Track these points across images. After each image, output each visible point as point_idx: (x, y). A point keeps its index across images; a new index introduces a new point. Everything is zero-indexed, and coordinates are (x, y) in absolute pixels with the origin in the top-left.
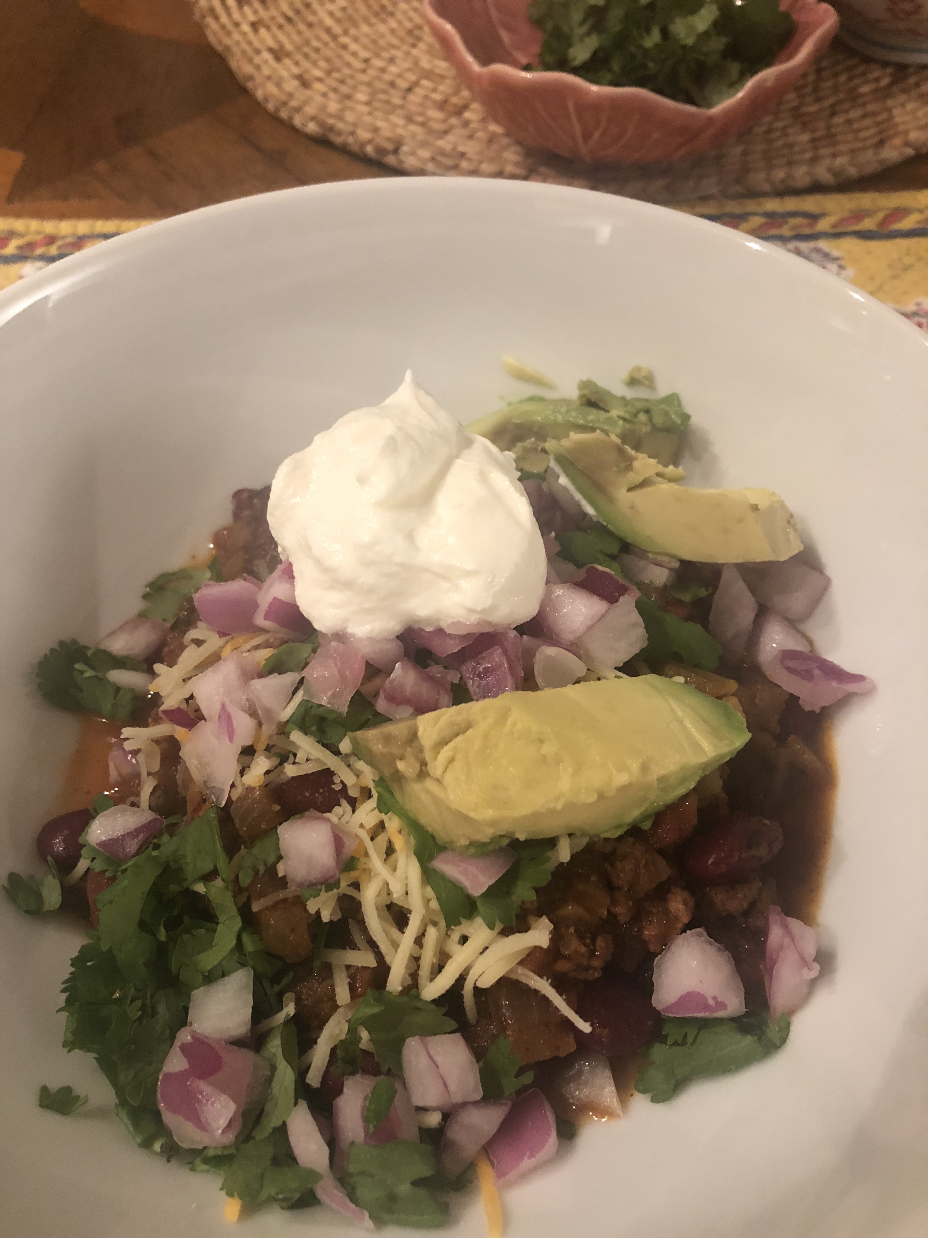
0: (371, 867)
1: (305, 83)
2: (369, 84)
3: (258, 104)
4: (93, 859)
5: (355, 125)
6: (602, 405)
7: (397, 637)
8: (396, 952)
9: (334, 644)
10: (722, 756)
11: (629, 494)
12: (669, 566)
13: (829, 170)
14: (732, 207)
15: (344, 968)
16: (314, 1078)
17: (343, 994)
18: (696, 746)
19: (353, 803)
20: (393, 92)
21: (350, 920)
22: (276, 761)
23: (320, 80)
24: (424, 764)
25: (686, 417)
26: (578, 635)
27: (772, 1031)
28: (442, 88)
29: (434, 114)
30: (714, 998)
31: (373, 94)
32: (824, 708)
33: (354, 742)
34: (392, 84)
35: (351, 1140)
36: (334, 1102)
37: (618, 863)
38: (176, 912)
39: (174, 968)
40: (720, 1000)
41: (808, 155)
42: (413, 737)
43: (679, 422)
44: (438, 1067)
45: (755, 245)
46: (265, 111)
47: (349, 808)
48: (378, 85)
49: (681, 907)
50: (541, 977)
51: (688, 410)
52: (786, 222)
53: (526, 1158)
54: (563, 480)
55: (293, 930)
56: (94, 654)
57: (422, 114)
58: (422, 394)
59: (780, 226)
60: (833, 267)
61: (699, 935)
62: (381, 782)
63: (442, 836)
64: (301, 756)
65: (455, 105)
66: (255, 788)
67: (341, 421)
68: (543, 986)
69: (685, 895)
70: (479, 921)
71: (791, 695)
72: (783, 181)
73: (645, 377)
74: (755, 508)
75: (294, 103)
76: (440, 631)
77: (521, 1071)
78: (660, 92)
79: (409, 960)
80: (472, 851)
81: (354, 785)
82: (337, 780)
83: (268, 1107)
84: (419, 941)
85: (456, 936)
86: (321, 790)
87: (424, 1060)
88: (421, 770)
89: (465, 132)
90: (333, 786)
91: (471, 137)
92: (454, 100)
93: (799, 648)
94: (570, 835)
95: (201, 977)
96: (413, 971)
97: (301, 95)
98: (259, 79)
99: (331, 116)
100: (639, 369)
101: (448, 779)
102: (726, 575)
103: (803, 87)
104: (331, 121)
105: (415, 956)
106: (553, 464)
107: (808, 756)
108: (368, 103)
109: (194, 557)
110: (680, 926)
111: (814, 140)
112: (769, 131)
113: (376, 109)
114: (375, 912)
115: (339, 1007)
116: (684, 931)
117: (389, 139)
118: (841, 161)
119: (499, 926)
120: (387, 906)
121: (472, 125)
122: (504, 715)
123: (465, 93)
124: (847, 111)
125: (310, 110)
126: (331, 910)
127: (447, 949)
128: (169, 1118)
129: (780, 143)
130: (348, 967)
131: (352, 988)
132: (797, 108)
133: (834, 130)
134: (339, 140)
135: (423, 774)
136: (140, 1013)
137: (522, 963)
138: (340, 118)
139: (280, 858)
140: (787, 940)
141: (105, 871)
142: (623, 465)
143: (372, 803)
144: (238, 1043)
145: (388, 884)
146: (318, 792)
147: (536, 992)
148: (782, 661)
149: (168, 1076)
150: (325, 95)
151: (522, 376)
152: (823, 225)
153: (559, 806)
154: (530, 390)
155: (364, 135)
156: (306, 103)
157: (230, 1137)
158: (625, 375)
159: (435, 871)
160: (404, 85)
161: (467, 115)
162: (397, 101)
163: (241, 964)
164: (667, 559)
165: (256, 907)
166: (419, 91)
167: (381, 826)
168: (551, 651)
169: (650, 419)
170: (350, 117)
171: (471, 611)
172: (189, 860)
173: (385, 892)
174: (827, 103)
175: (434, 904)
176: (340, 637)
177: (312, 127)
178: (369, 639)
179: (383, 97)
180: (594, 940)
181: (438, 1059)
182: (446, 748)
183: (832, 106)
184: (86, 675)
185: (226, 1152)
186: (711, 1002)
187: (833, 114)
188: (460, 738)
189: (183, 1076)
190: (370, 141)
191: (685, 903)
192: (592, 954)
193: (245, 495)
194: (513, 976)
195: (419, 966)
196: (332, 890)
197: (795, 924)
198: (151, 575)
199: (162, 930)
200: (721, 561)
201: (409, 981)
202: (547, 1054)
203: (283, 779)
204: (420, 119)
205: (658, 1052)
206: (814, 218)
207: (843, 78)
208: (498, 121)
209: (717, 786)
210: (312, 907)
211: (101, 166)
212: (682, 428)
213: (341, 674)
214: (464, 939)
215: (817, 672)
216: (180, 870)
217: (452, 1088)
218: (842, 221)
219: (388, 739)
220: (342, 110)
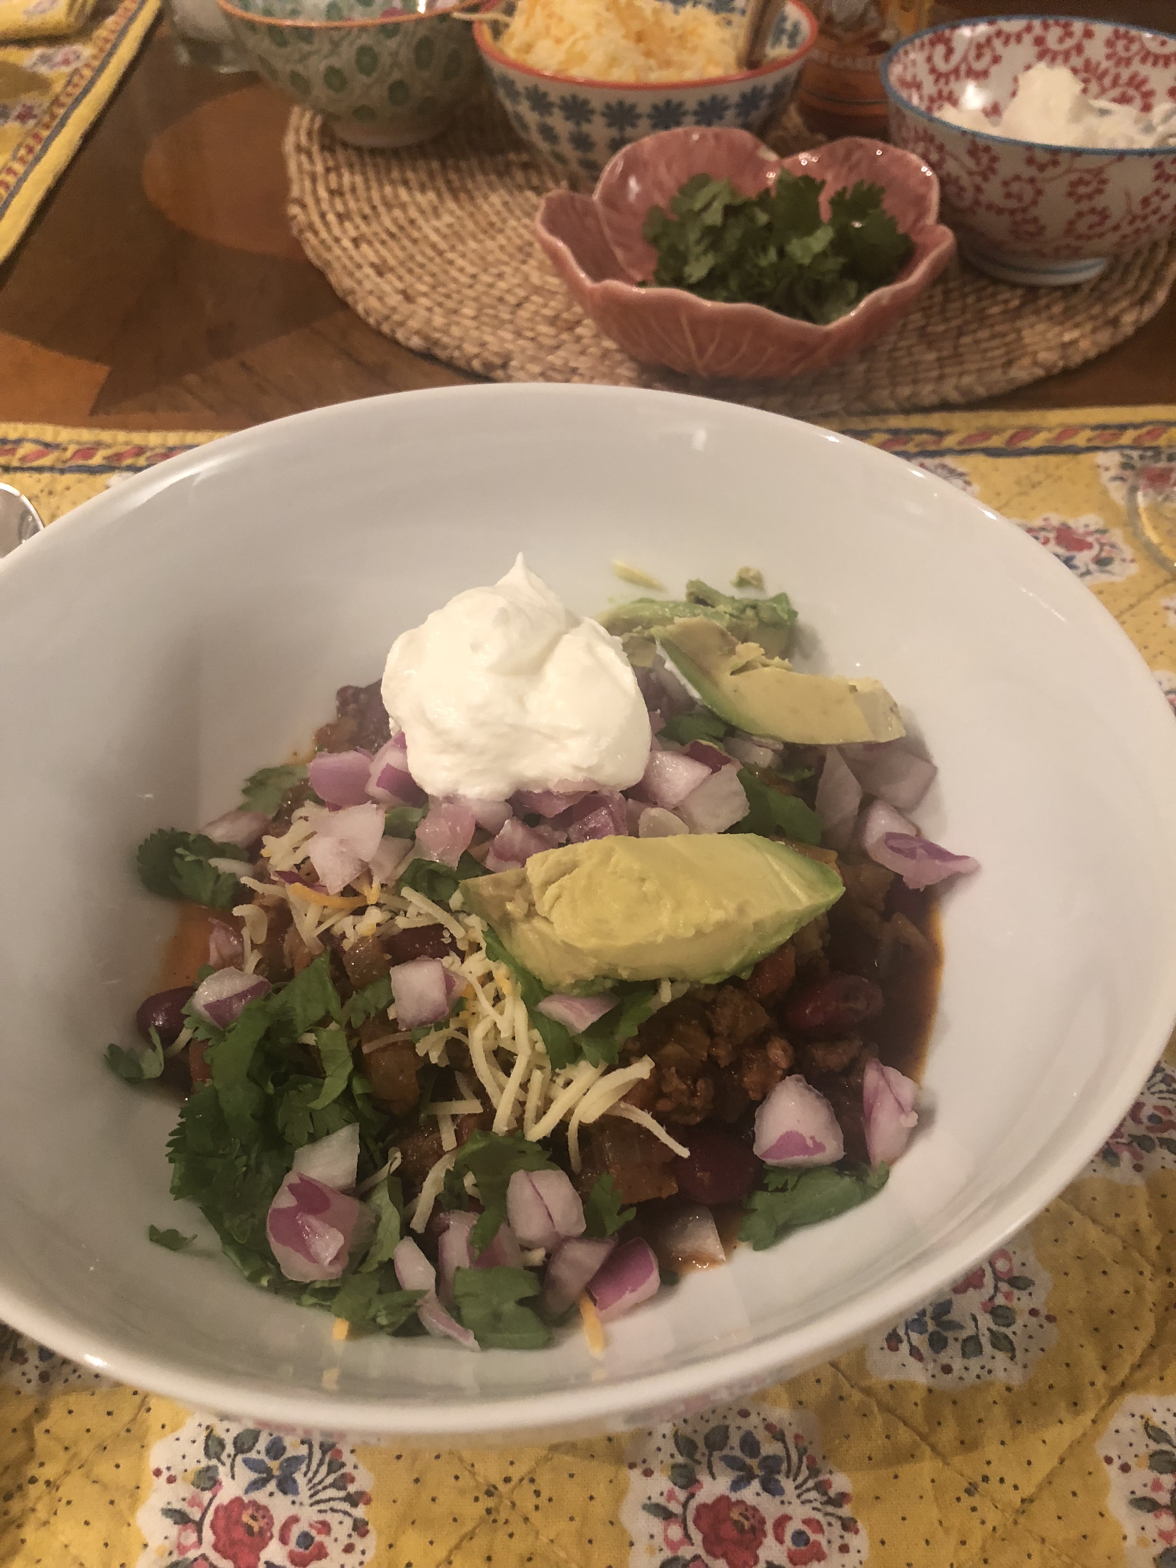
0: (480, 1010)
1: (408, 298)
2: (476, 299)
3: (358, 317)
4: (197, 1029)
5: (462, 339)
6: (709, 602)
7: (506, 801)
8: (502, 1093)
9: (445, 805)
10: (819, 908)
11: (733, 677)
12: (773, 747)
13: (957, 388)
14: (857, 424)
15: (450, 1119)
16: (418, 1224)
17: (448, 1140)
18: (792, 895)
19: (462, 956)
20: (501, 307)
21: (456, 1072)
22: (387, 915)
23: (425, 295)
24: (532, 904)
25: (793, 614)
26: (681, 798)
27: (872, 1180)
28: (552, 304)
29: (544, 329)
30: (812, 1138)
31: (480, 310)
32: (928, 888)
33: (466, 893)
34: (501, 300)
35: (456, 1265)
36: (440, 1238)
37: (718, 1009)
38: (283, 1070)
39: (280, 1125)
40: (818, 1140)
41: (935, 373)
42: (523, 882)
43: (786, 617)
44: (542, 1198)
45: (833, 438)
46: (367, 325)
47: (458, 960)
48: (485, 299)
49: (780, 1052)
50: (642, 1109)
51: (796, 607)
52: (912, 439)
53: (627, 1292)
54: (669, 665)
55: (402, 1071)
56: (194, 841)
57: (532, 330)
58: (533, 576)
59: (905, 443)
60: (960, 482)
61: (798, 1080)
62: (491, 931)
63: (548, 980)
64: (411, 911)
65: (566, 321)
66: (368, 937)
67: (454, 599)
68: (645, 1119)
69: (784, 1042)
70: (583, 1064)
71: (896, 874)
72: (909, 398)
73: (753, 578)
74: (853, 689)
75: (396, 317)
76: (548, 793)
77: (623, 1209)
78: (777, 309)
79: (514, 1104)
80: (576, 991)
81: (463, 939)
82: (446, 934)
83: (373, 1250)
84: (524, 1086)
85: (560, 1081)
86: (431, 943)
87: (528, 1192)
88: (529, 910)
89: (577, 348)
90: (442, 940)
91: (583, 353)
92: (565, 315)
93: (905, 831)
94: (672, 981)
95: (307, 1135)
96: (518, 1115)
97: (405, 308)
98: (360, 294)
99: (436, 330)
100: (747, 570)
101: (554, 916)
102: (832, 758)
103: (931, 307)
104: (437, 335)
105: (521, 1100)
106: (660, 651)
107: (911, 931)
108: (474, 318)
109: (295, 754)
110: (779, 1072)
111: (939, 359)
112: (895, 349)
113: (484, 324)
114: (483, 1054)
115: (445, 1153)
116: (783, 1078)
117: (497, 354)
118: (967, 380)
119: (603, 1066)
120: (494, 1052)
121: (586, 341)
122: (608, 855)
123: (578, 309)
124: (974, 331)
125: (414, 324)
126: (439, 1053)
127: (552, 1094)
128: (278, 1249)
129: (905, 362)
130: (454, 1117)
131: (458, 1134)
132: (923, 328)
133: (961, 350)
134: (442, 354)
135: (531, 913)
136: (244, 1169)
137: (624, 1098)
138: (446, 332)
139: (392, 1001)
140: (882, 1083)
141: (208, 1040)
142: (726, 649)
143: (482, 954)
144: (346, 1191)
145: (495, 1023)
146: (429, 945)
147: (638, 1126)
148: (886, 842)
149: (279, 1211)
150: (429, 309)
151: (632, 579)
152: (950, 442)
153: (660, 939)
154: (640, 593)
155: (471, 349)
156: (411, 316)
157: (337, 1270)
158: (734, 577)
159: (541, 1015)
160: (512, 300)
161: (579, 330)
162: (506, 316)
163: (346, 1121)
164: (771, 741)
165: (366, 1049)
166: (530, 307)
167: (488, 977)
168: (654, 812)
169: (757, 614)
170: (455, 331)
171: (578, 768)
172: (299, 1010)
173: (491, 1036)
174: (955, 323)
175: (540, 1047)
176: (451, 799)
177: (416, 342)
178: (479, 800)
179: (491, 312)
180: (695, 1082)
181: (542, 1192)
182: (553, 886)
183: (959, 327)
184: (188, 859)
185: (333, 1285)
186: (810, 1143)
187: (960, 333)
188: (567, 877)
189: (290, 1213)
190: (477, 356)
191: (784, 1050)
192: (693, 1094)
193: (350, 692)
194: (617, 1113)
195: (524, 1111)
196: (442, 1029)
197: (893, 1073)
198: (250, 772)
199: (270, 1084)
200: (823, 743)
201: (515, 1125)
202: (649, 1193)
203: (395, 931)
204: (529, 334)
205: (760, 1200)
206: (940, 435)
207: (970, 300)
208: (610, 336)
209: (816, 943)
210: (420, 1050)
211: (192, 379)
212: (788, 623)
213: (452, 829)
214: (568, 1083)
215: (920, 851)
216: (291, 1021)
217: (556, 1217)
218: (970, 438)
219: (498, 884)
220: (449, 325)
